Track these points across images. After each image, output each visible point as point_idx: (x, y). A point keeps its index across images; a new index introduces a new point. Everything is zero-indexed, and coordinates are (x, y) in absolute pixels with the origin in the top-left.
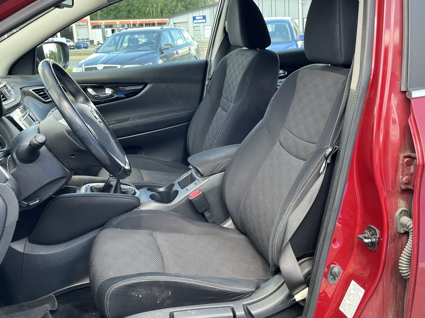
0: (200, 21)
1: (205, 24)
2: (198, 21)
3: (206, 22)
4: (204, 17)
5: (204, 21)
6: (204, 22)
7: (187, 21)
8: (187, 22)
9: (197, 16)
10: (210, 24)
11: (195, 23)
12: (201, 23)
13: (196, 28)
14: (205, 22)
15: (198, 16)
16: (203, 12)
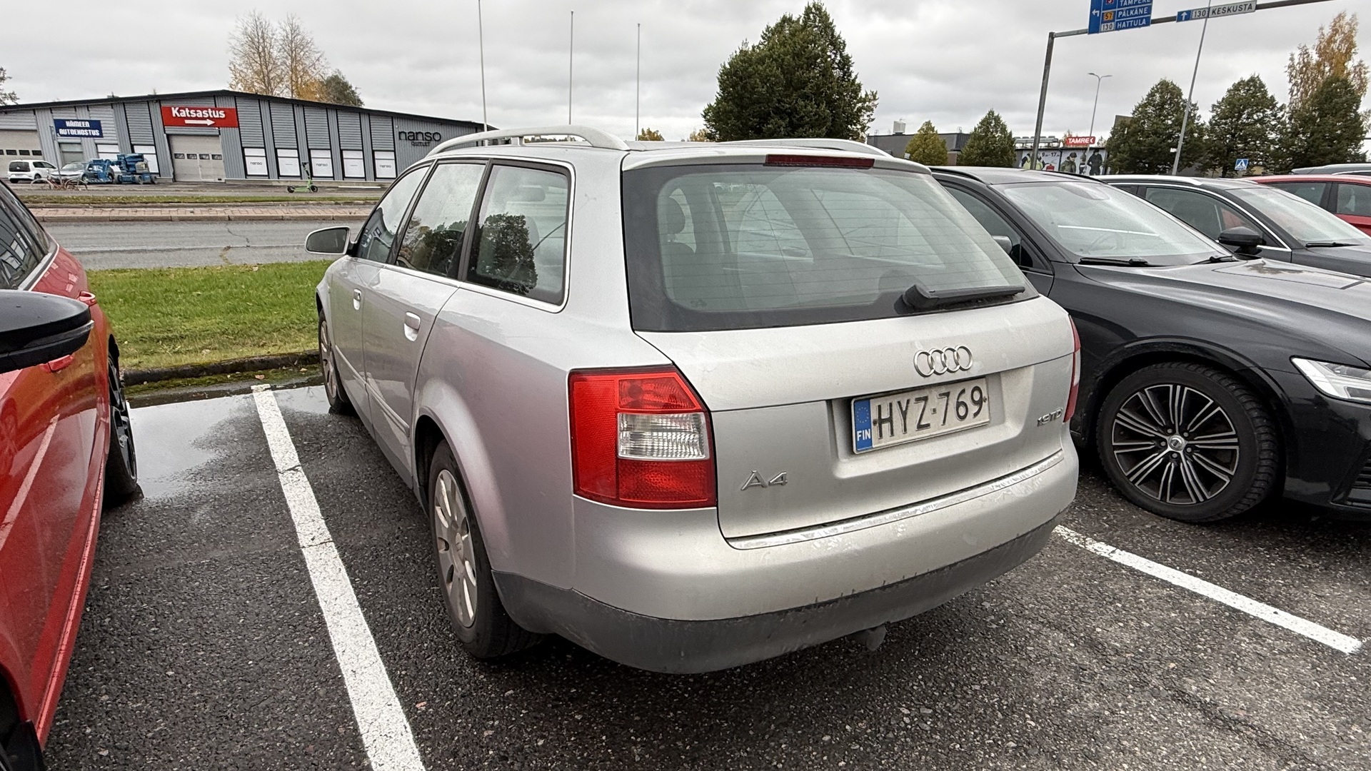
0: (80, 132)
1: (98, 141)
2: (73, 132)
3: (101, 136)
4: (96, 125)
5: (96, 132)
6: (96, 136)
7: (34, 128)
8: (35, 131)
9: (69, 120)
10: (116, 142)
11: (62, 135)
12: (85, 136)
13: (65, 148)
14: (98, 134)
15: (73, 120)
16: (91, 112)
